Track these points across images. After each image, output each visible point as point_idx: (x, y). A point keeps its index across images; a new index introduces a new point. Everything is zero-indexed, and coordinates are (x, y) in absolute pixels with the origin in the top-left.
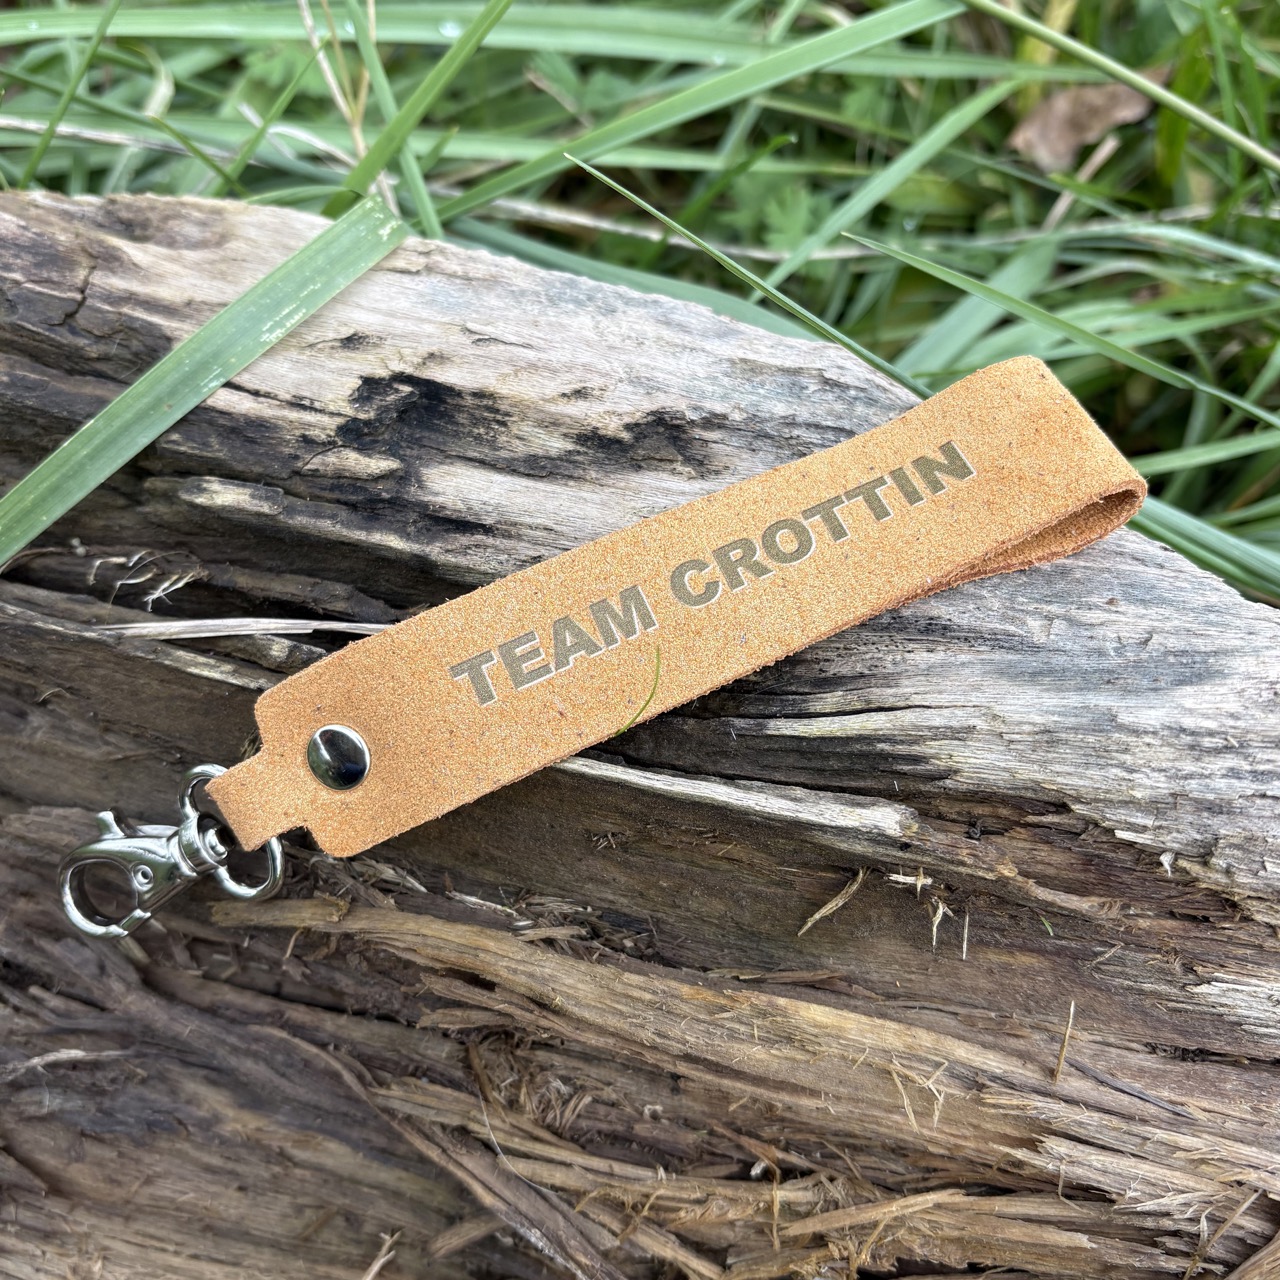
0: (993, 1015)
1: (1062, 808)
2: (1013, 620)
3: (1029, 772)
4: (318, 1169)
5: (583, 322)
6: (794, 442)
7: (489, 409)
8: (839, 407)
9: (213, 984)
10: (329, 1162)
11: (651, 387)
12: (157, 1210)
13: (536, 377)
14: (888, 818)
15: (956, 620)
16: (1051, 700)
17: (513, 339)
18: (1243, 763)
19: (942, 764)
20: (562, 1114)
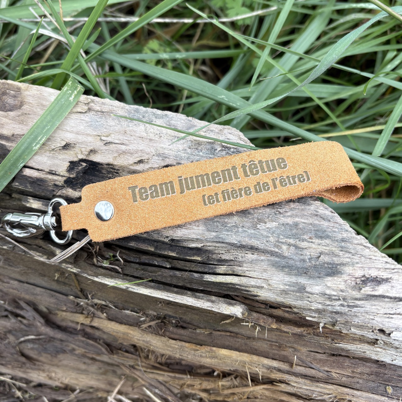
0: (278, 344)
1: (290, 308)
2: (277, 246)
3: (280, 299)
4: (102, 362)
5: (141, 128)
7: (112, 169)
10: (105, 360)
11: (164, 157)
13: (126, 156)
14: (237, 310)
15: (260, 247)
16: (287, 279)
18: (345, 303)
19: (255, 294)
20: (162, 359)
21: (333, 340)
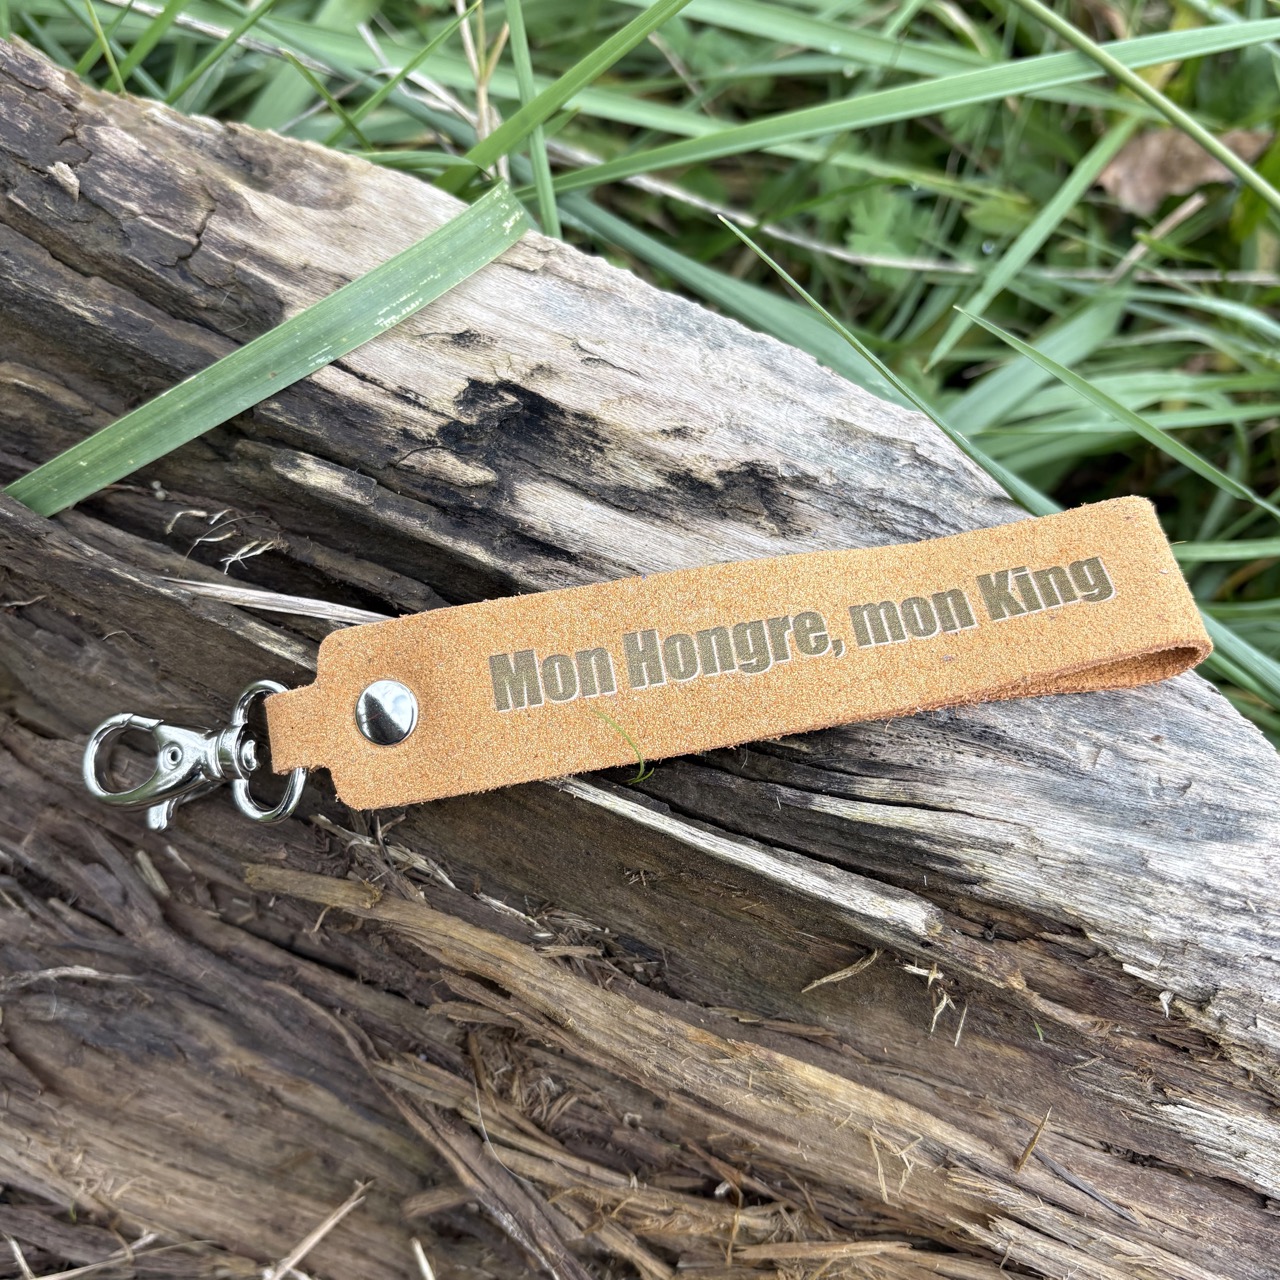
0: (968, 1093)
1: (1077, 931)
2: (1063, 743)
3: (1051, 895)
4: (304, 1113)
5: (690, 353)
6: (877, 515)
7: (588, 433)
8: (926, 487)
9: (229, 929)
10: (316, 1108)
11: (749, 438)
12: (144, 1121)
13: (639, 408)
14: (913, 914)
15: (1010, 732)
16: (1089, 832)
17: (621, 363)
18: (1256, 926)
19: (974, 871)
20: (549, 1110)
21: (1159, 1088)
